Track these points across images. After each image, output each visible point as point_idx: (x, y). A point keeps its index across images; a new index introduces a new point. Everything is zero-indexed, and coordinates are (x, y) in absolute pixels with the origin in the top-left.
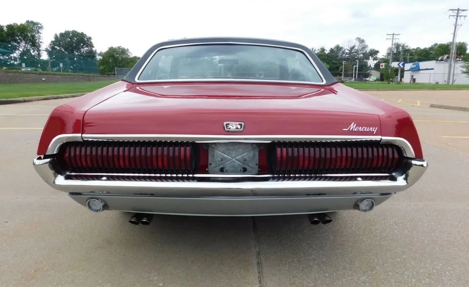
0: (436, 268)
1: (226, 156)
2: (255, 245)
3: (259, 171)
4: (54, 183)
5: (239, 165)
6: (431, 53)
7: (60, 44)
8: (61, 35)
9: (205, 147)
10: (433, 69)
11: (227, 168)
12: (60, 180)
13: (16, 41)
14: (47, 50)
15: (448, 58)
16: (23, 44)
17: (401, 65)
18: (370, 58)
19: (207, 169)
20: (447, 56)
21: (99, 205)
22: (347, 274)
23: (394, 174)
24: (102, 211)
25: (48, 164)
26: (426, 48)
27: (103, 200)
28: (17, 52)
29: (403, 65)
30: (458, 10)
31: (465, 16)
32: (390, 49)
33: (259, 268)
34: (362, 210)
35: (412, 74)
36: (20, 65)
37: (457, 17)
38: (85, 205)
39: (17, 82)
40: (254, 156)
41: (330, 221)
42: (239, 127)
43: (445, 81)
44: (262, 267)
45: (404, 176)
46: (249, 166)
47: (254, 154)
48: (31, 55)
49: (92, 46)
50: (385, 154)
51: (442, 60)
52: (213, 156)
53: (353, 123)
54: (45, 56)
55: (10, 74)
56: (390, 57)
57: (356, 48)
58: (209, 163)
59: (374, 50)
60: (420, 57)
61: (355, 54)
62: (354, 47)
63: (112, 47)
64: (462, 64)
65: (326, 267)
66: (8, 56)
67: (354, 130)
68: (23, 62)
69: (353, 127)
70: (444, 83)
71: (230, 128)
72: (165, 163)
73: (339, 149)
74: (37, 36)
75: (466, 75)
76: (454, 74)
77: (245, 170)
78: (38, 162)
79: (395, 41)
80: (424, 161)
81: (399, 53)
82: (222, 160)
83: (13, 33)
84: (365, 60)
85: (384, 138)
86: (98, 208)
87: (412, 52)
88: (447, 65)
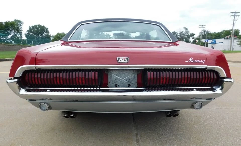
0: (236, 141)
1: (118, 77)
2: (135, 130)
3: (137, 86)
4: (19, 93)
5: (126, 82)
6: (222, 35)
7: (32, 31)
8: (33, 27)
9: (106, 72)
10: (223, 43)
11: (119, 84)
12: (23, 92)
13: (9, 30)
14: (25, 35)
15: (230, 37)
16: (13, 31)
17: (206, 41)
18: (191, 37)
19: (107, 85)
20: (230, 36)
21: (46, 107)
22: (187, 145)
23: (214, 87)
24: (48, 110)
25: (16, 83)
26: (219, 33)
27: (48, 104)
28: (10, 36)
29: (208, 41)
30: (235, 13)
31: (239, 16)
32: (201, 33)
33: (137, 142)
34: (196, 108)
35: (212, 46)
36: (11, 42)
37: (235, 16)
38: (37, 107)
39: (10, 50)
40: (134, 77)
41: (177, 115)
42: (126, 60)
43: (229, 49)
44: (139, 142)
45: (220, 88)
46: (132, 83)
47: (134, 76)
48: (17, 37)
49: (48, 32)
50: (209, 76)
51: (227, 38)
52: (111, 78)
53: (191, 58)
54: (24, 38)
55: (6, 46)
56: (201, 37)
57: (183, 32)
58: (109, 81)
59: (192, 33)
60: (216, 37)
61: (183, 35)
62: (182, 32)
63: (59, 33)
64: (237, 40)
65: (175, 141)
66: (5, 38)
67: (191, 62)
68: (13, 41)
69: (191, 60)
70: (228, 50)
71: (121, 61)
72: (84, 82)
73: (183, 73)
74: (20, 27)
75: (239, 46)
76: (233, 45)
77: (129, 86)
78: (9, 81)
79: (203, 29)
80: (232, 79)
81: (205, 35)
82: (116, 80)
83: (8, 26)
84: (188, 39)
85: (208, 66)
86: (45, 109)
87: (212, 34)
88: (230, 41)
